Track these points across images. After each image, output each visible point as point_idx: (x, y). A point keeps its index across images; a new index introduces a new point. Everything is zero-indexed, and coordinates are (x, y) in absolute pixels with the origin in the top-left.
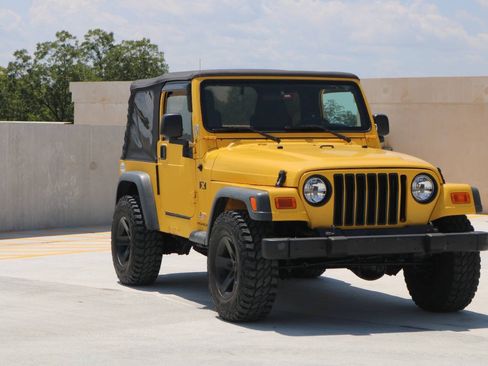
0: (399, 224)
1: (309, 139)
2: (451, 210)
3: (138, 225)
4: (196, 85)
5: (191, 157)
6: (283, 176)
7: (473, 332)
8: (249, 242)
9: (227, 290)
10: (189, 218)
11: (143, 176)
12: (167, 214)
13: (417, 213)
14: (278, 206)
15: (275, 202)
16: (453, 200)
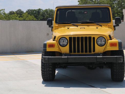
0: (92, 53)
4: (56, 10)
14: (49, 46)
15: (48, 46)
16: (111, 45)
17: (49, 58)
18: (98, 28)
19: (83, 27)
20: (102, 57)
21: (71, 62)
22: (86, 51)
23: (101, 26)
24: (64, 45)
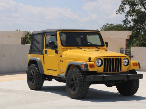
0: (120, 72)
1: (89, 48)
2: (133, 68)
3: (38, 73)
4: (58, 33)
5: (58, 53)
6: (90, 59)
7: (141, 101)
8: (81, 77)
9: (73, 90)
10: (56, 71)
11: (38, 59)
12: (47, 69)
13: (124, 69)
14: (90, 67)
16: (134, 65)
17: (94, 76)
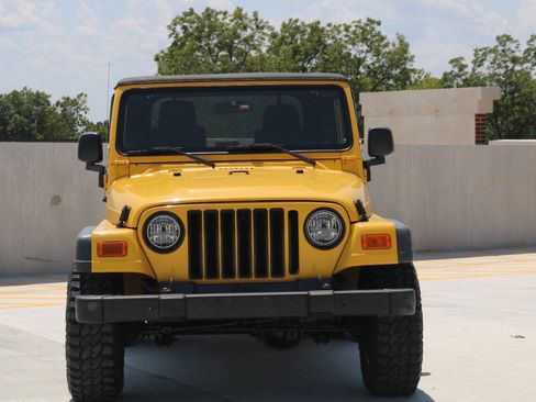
4: (117, 96)
5: (104, 187)
6: (126, 212)
14: (101, 252)
15: (98, 249)
16: (365, 244)
17: (102, 300)
18: (302, 172)
19: (244, 168)
20: (330, 292)
21: (199, 317)
22: (261, 271)
23: (312, 163)
24: (164, 245)
